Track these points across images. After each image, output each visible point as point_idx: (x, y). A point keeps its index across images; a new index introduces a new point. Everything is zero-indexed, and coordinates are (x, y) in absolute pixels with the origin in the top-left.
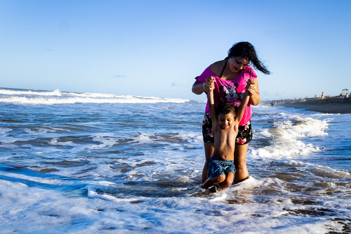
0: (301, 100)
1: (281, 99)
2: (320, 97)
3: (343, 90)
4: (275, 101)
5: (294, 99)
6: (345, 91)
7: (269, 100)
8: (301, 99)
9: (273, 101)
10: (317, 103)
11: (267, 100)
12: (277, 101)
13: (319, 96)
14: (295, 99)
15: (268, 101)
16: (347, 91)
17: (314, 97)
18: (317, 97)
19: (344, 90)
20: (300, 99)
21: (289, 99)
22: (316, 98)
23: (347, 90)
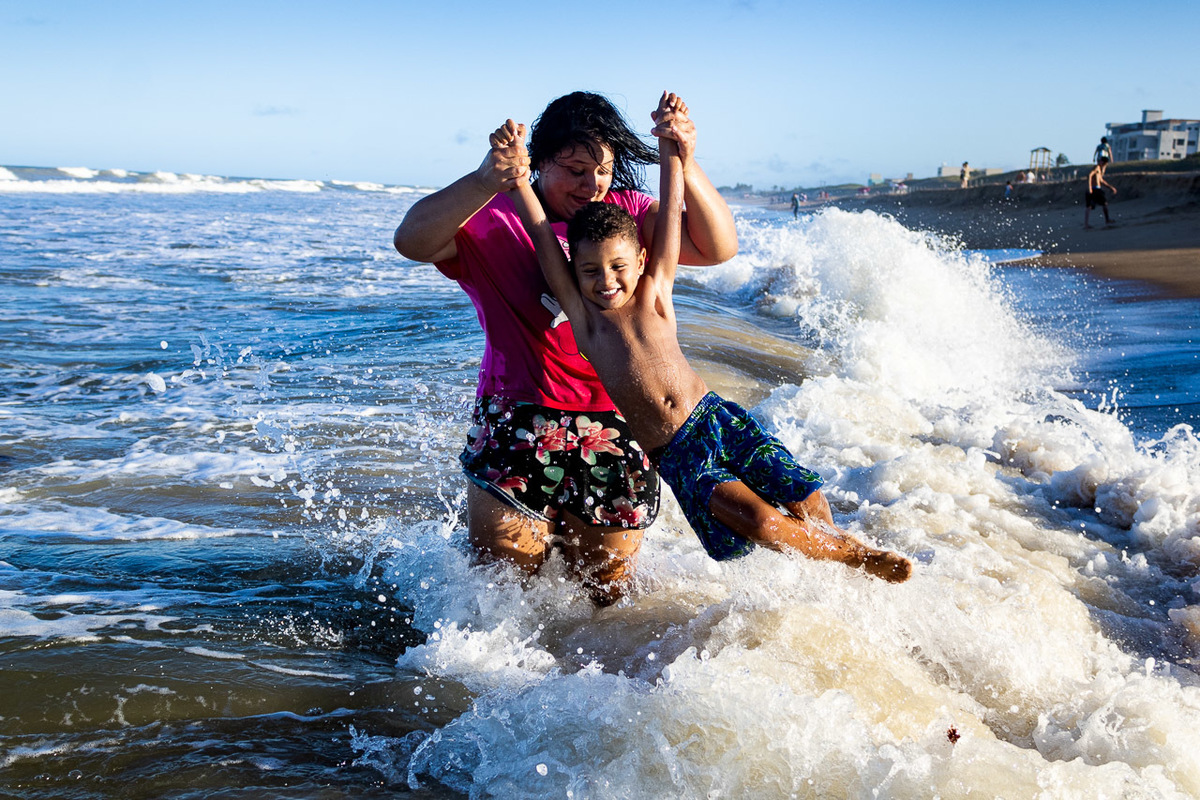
0: (891, 189)
1: (823, 185)
2: (954, 177)
3: (1032, 152)
4: (801, 191)
5: (865, 184)
6: (1040, 154)
7: (782, 189)
8: (890, 180)
9: (794, 192)
10: (948, 200)
11: (775, 187)
12: (811, 191)
13: (952, 170)
14: (870, 181)
15: (779, 190)
16: (1047, 153)
17: (934, 174)
18: (945, 174)
19: (1036, 150)
20: (888, 182)
21: (850, 185)
22: (943, 178)
23: (1046, 150)
